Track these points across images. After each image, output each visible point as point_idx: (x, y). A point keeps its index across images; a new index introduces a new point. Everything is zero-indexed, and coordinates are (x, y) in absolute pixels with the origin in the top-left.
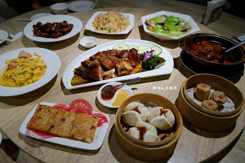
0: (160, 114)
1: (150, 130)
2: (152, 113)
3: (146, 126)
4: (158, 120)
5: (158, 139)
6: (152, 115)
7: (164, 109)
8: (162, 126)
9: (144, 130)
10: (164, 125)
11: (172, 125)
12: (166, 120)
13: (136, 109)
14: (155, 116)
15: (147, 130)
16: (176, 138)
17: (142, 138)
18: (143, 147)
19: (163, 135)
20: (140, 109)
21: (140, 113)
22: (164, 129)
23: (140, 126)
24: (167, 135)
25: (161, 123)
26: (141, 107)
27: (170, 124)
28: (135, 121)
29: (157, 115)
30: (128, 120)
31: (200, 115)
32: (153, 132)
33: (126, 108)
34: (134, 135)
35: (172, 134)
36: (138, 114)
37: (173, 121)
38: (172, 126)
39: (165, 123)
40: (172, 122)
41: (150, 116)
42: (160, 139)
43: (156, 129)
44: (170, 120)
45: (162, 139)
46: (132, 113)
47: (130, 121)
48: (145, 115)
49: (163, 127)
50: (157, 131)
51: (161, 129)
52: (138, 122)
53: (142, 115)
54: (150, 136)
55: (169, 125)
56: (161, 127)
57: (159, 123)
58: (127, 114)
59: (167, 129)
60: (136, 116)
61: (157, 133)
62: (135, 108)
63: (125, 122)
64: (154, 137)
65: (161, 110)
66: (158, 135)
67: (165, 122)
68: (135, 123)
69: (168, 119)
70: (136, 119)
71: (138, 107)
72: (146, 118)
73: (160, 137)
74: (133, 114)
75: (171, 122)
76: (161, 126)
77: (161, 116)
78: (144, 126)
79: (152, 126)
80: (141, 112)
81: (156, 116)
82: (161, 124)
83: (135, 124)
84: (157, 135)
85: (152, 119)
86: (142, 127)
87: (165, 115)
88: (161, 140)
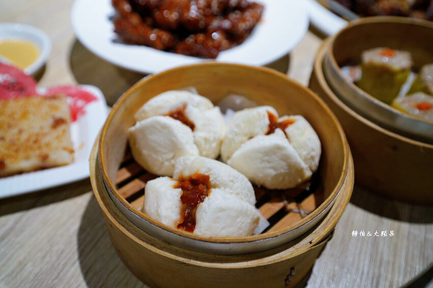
0: (266, 129)
1: (225, 186)
2: (238, 126)
3: (210, 170)
4: (258, 151)
5: (257, 221)
6: (237, 134)
7: (280, 116)
8: (272, 172)
9: (201, 186)
10: (283, 171)
11: (311, 169)
12: (290, 149)
13: (179, 115)
14: (249, 136)
15: (215, 187)
16: (328, 216)
17: (188, 221)
18: (189, 257)
19: (274, 207)
20: (193, 114)
21: (192, 126)
22: (280, 187)
23: (187, 174)
24: (292, 206)
25: (269, 162)
26: (196, 107)
27: (304, 165)
28: (171, 155)
29: (257, 134)
30: (145, 152)
31: (395, 148)
32: (238, 194)
33: (144, 112)
34: (158, 206)
35: (310, 202)
36: (187, 129)
37: (313, 153)
38: (308, 174)
39: (284, 163)
40: (313, 158)
41: (230, 136)
42: (264, 224)
43: (250, 185)
44: (304, 153)
45: (274, 220)
46: (159, 123)
47: (154, 156)
48: (211, 136)
49: (276, 176)
50: (253, 192)
51: (270, 184)
52: (181, 159)
53: (200, 134)
54: (222, 210)
55: (300, 171)
56: (270, 179)
57: (263, 161)
58: (142, 130)
59: (292, 185)
60: (175, 136)
61: (253, 199)
62: (174, 110)
63: (140, 162)
64: (242, 213)
65: (271, 117)
66: (258, 205)
67: (286, 158)
68: (173, 162)
69: (294, 147)
70: (175, 148)
71: (185, 106)
72: (214, 145)
73: (263, 215)
74: (165, 127)
75: (305, 160)
76: (269, 174)
77: (271, 136)
78: (203, 171)
79: (235, 172)
80: (198, 123)
81: (251, 138)
82: (268, 165)
83: (173, 166)
84: (252, 208)
85: (236, 149)
86: (194, 177)
87: (285, 134)
88: (267, 224)
